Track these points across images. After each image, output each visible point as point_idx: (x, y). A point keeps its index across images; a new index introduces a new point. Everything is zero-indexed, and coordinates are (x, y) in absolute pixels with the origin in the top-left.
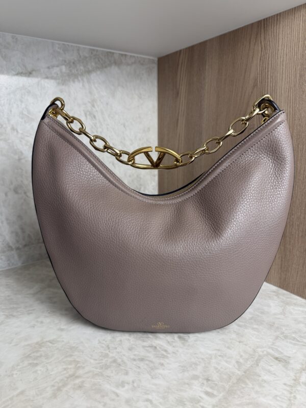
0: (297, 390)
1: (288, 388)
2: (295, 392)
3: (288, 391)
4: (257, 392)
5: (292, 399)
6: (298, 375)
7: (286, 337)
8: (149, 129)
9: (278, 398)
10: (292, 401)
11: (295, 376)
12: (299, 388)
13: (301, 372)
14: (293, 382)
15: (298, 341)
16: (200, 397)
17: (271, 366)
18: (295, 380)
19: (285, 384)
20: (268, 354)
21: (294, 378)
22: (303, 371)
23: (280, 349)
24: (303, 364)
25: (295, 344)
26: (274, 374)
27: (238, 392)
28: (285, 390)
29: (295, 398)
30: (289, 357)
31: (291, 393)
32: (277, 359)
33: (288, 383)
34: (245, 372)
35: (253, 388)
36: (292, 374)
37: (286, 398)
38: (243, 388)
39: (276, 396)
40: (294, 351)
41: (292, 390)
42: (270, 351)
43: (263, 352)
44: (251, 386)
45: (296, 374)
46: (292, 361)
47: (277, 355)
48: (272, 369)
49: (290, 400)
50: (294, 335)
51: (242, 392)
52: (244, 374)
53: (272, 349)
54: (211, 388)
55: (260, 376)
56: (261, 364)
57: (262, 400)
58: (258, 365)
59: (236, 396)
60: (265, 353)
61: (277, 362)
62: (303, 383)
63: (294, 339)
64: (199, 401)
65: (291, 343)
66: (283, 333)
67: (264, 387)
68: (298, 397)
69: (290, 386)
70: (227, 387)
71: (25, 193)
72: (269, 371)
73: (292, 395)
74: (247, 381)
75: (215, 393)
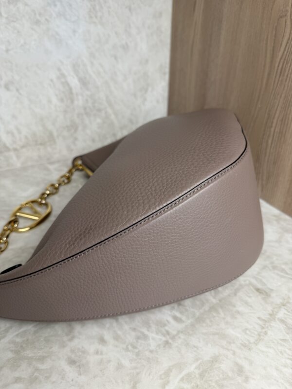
0: (270, 325)
1: (261, 323)
2: (267, 327)
3: (260, 325)
4: (227, 323)
5: (261, 334)
6: (276, 310)
7: (274, 268)
8: (161, 14)
9: (248, 332)
10: (262, 337)
11: (273, 311)
12: (273, 324)
13: (280, 307)
14: (268, 317)
15: (287, 273)
16: (167, 321)
17: (250, 297)
18: (270, 315)
19: (259, 318)
20: (251, 284)
21: (271, 312)
22: (282, 307)
23: (264, 280)
24: (284, 299)
25: (282, 277)
26: (251, 306)
27: (208, 321)
28: (257, 324)
29: (266, 333)
30: (272, 290)
31: (263, 328)
32: (258, 290)
33: (263, 318)
34: (220, 301)
35: (224, 319)
36: (269, 309)
37: (256, 333)
38: (214, 317)
39: (247, 329)
40: (280, 284)
41: (264, 325)
42: (254, 281)
43: (245, 281)
44: (222, 315)
45: (274, 308)
46: (273, 295)
47: (259, 286)
48: (249, 300)
49: (259, 335)
50: (283, 267)
51: (211, 321)
52: (218, 302)
53: (256, 279)
54: (181, 313)
55: (234, 306)
56: (240, 294)
57: (231, 332)
58: (235, 294)
59: (204, 325)
60: (247, 282)
61: (258, 293)
62: (278, 319)
63: (283, 270)
64: (165, 325)
65: (278, 275)
66: (272, 263)
67: (236, 318)
68: (269, 333)
69: (264, 320)
70: (197, 314)
71: (17, 90)
72: (246, 303)
73: (264, 330)
74: (220, 311)
75: (184, 318)
